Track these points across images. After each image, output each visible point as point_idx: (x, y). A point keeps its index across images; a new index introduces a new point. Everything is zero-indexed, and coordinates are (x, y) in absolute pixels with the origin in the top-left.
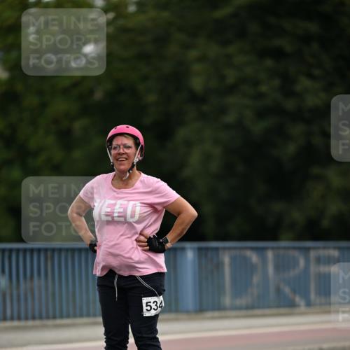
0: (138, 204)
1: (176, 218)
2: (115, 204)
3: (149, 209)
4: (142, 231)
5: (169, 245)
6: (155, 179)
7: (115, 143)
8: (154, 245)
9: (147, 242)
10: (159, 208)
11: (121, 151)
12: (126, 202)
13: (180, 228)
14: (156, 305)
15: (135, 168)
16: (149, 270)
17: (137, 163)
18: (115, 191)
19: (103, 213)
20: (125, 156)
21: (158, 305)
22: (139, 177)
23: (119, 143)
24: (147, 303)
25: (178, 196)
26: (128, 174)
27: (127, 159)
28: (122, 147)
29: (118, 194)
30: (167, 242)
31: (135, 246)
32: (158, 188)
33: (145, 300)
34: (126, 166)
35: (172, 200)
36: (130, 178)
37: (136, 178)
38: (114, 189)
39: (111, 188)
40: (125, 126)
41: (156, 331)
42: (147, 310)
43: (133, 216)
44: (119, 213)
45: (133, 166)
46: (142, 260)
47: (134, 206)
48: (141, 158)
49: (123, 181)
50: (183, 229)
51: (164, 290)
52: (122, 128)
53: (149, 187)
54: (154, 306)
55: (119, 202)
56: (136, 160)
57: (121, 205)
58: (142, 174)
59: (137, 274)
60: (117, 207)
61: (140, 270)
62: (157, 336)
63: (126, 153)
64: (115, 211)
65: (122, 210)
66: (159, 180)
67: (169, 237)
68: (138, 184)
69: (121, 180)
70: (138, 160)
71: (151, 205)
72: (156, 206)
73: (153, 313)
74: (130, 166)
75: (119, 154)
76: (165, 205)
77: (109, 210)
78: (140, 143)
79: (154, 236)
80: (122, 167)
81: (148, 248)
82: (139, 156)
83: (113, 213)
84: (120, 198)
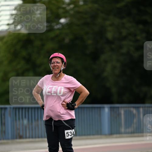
0: (63, 88)
1: (80, 94)
2: (52, 88)
3: (67, 90)
4: (64, 100)
5: (76, 107)
6: (71, 77)
7: (53, 61)
8: (70, 107)
9: (67, 105)
10: (72, 90)
11: (55, 65)
12: (57, 87)
13: (82, 99)
14: (71, 134)
15: (62, 72)
16: (67, 118)
17: (63, 70)
18: (53, 82)
19: (47, 91)
20: (57, 67)
21: (72, 133)
22: (63, 76)
23: (55, 61)
24: (67, 133)
25: (81, 85)
26: (58, 75)
27: (58, 68)
28: (56, 63)
29: (54, 83)
30: (76, 105)
31: (61, 107)
32: (72, 81)
33: (66, 132)
34: (57, 71)
35: (78, 86)
36: (59, 76)
37: (62, 76)
38: (53, 81)
39: (51, 81)
40: (57, 53)
41: (72, 145)
42: (67, 136)
43: (60, 93)
44: (54, 91)
45: (61, 71)
46: (64, 113)
47: (61, 88)
48: (64, 68)
49: (56, 78)
50: (83, 100)
51: (75, 127)
52: (56, 54)
53: (68, 80)
54: (70, 134)
55: (54, 87)
56: (62, 69)
57: (55, 88)
58: (65, 75)
59: (62, 120)
60: (53, 89)
61: (63, 118)
62: (72, 147)
63: (58, 66)
64: (53, 90)
65: (55, 90)
66: (73, 77)
67: (77, 103)
68: (63, 79)
69: (56, 77)
70: (63, 69)
71: (69, 89)
72: (71, 89)
73: (70, 137)
74: (60, 71)
75: (54, 66)
76: (75, 88)
77: (50, 90)
78: (64, 61)
79: (70, 103)
80: (56, 72)
81: (67, 108)
82: (64, 67)
83: (52, 91)
84: (55, 85)
